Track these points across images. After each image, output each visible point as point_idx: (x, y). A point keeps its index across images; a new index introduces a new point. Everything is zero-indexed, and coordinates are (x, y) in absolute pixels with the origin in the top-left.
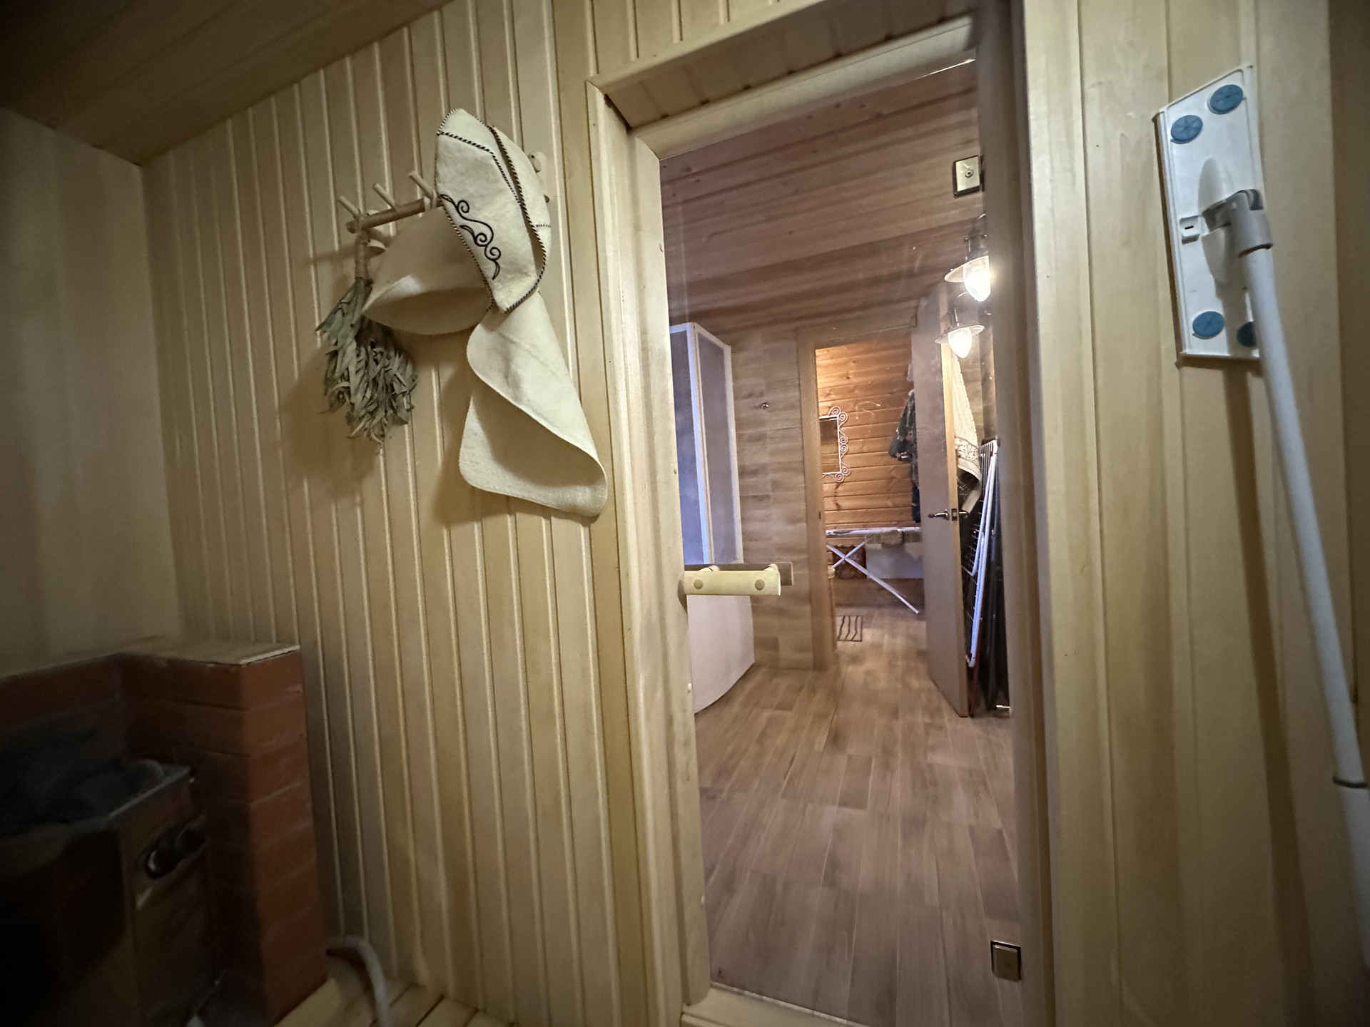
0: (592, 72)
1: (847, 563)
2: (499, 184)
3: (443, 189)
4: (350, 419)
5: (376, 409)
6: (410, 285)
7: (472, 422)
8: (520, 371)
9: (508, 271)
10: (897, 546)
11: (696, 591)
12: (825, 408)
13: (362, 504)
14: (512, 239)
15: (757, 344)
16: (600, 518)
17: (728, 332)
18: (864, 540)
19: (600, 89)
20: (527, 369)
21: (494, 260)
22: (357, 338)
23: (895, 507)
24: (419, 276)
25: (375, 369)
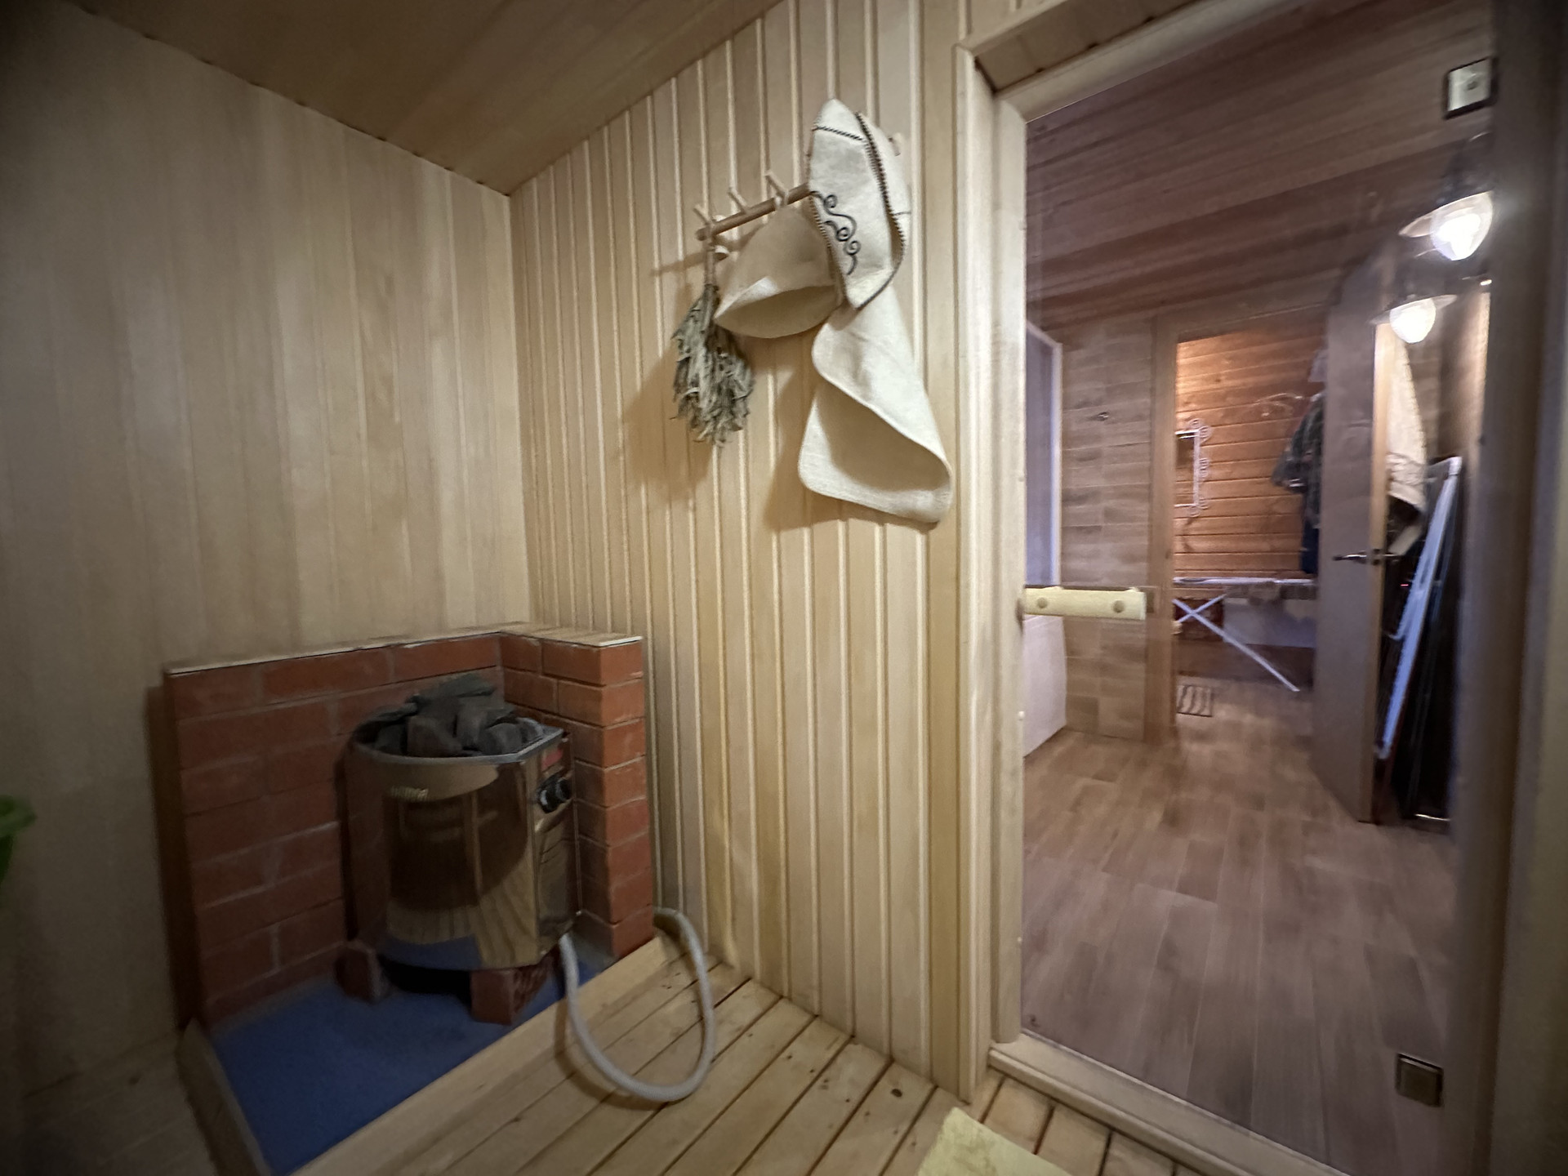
0: (962, 35)
1: (1197, 622)
2: (865, 174)
3: (813, 186)
4: (695, 423)
5: (719, 414)
6: (765, 287)
7: (814, 426)
8: (869, 369)
9: (864, 266)
10: (1274, 603)
11: (1039, 610)
12: (1184, 420)
13: (695, 509)
14: (873, 231)
15: (1098, 340)
16: (940, 527)
17: (1060, 326)
18: (1222, 593)
19: (972, 51)
20: (877, 366)
21: (852, 254)
22: (706, 345)
23: (1274, 552)
24: (774, 277)
25: (720, 375)
